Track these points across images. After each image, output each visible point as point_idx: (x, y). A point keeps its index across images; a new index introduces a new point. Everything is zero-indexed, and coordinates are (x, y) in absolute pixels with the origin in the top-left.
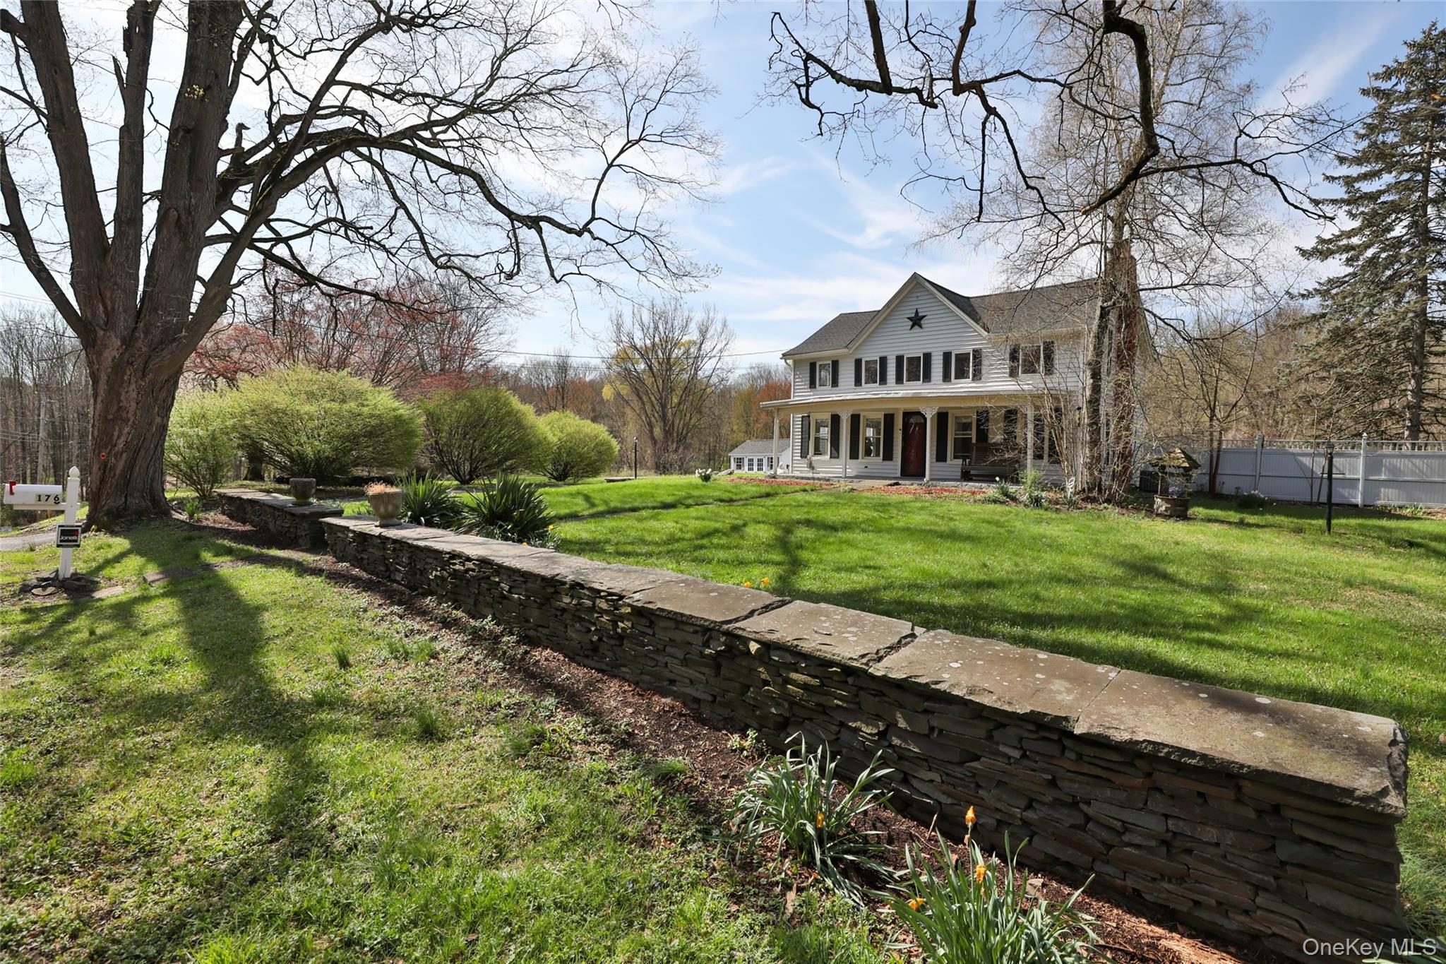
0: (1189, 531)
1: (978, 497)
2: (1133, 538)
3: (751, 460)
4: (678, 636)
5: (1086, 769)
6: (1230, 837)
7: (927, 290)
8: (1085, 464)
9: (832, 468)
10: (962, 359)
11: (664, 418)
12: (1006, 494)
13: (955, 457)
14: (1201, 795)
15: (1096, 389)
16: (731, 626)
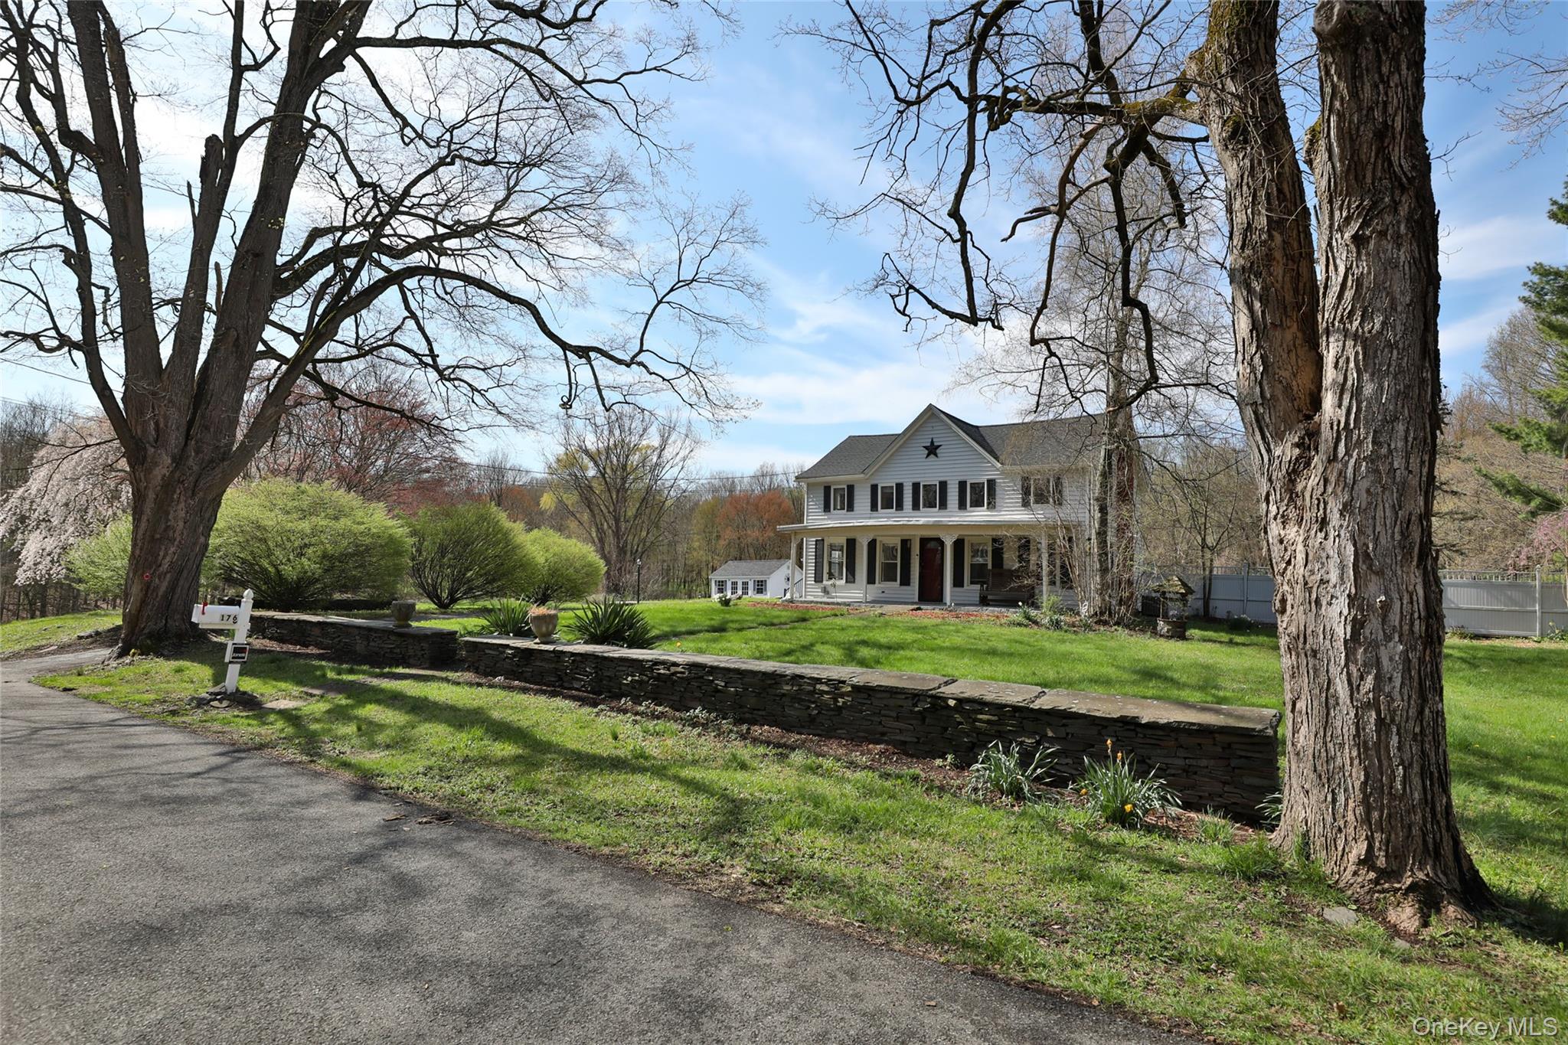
0: (1188, 649)
1: (1003, 621)
2: (1144, 655)
3: (734, 584)
4: (892, 702)
5: (1148, 741)
6: (1212, 762)
7: (942, 421)
8: (1097, 590)
9: (852, 593)
10: (977, 488)
11: (617, 534)
12: (1028, 618)
13: (972, 583)
14: (1199, 744)
15: (1103, 522)
16: (933, 692)
